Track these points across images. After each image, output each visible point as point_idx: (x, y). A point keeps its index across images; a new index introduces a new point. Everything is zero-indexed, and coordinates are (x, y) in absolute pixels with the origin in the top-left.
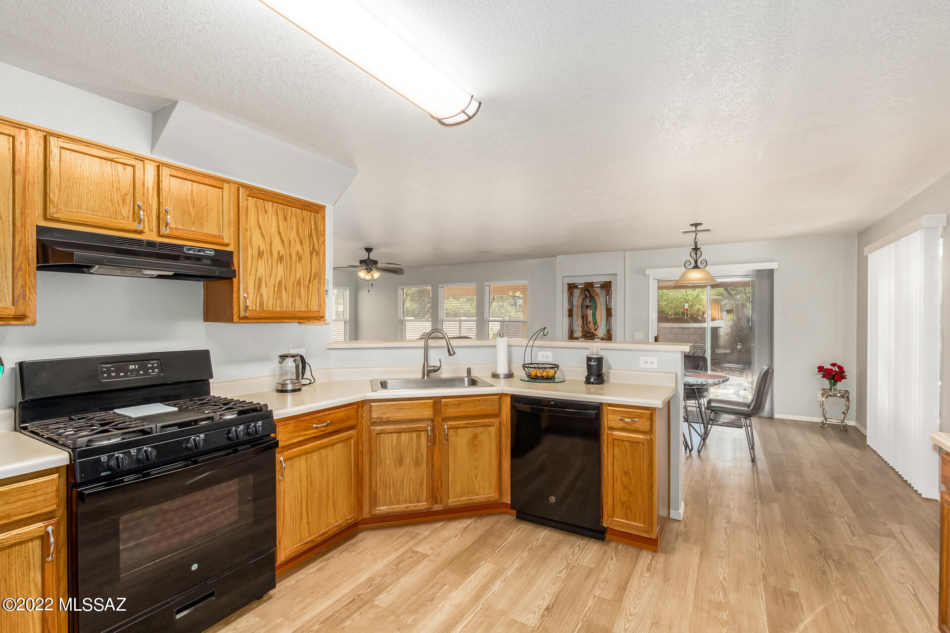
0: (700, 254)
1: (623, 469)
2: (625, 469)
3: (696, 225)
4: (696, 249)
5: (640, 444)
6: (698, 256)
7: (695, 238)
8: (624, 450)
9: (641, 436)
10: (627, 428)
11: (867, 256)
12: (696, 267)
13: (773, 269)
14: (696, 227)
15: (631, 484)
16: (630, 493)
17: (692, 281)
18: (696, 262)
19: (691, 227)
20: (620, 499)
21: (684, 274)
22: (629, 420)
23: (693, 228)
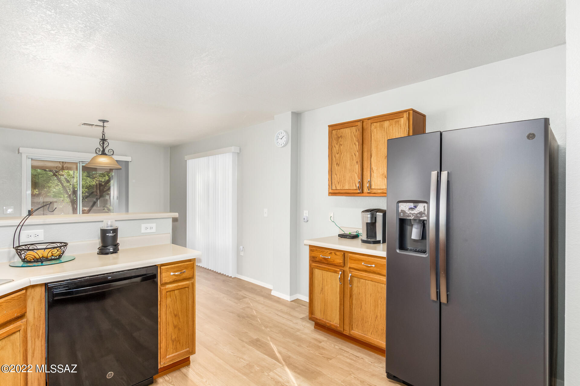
0: (107, 145)
1: (174, 313)
2: (175, 313)
3: (104, 121)
4: (103, 140)
5: (186, 289)
6: (105, 146)
7: (103, 131)
8: (175, 298)
9: (187, 282)
10: (177, 279)
11: (186, 160)
12: (103, 153)
13: (128, 162)
14: (103, 122)
15: (180, 322)
16: (179, 329)
17: (102, 164)
18: (104, 150)
19: (99, 122)
20: (171, 338)
21: (93, 159)
22: (179, 273)
23: (101, 124)
